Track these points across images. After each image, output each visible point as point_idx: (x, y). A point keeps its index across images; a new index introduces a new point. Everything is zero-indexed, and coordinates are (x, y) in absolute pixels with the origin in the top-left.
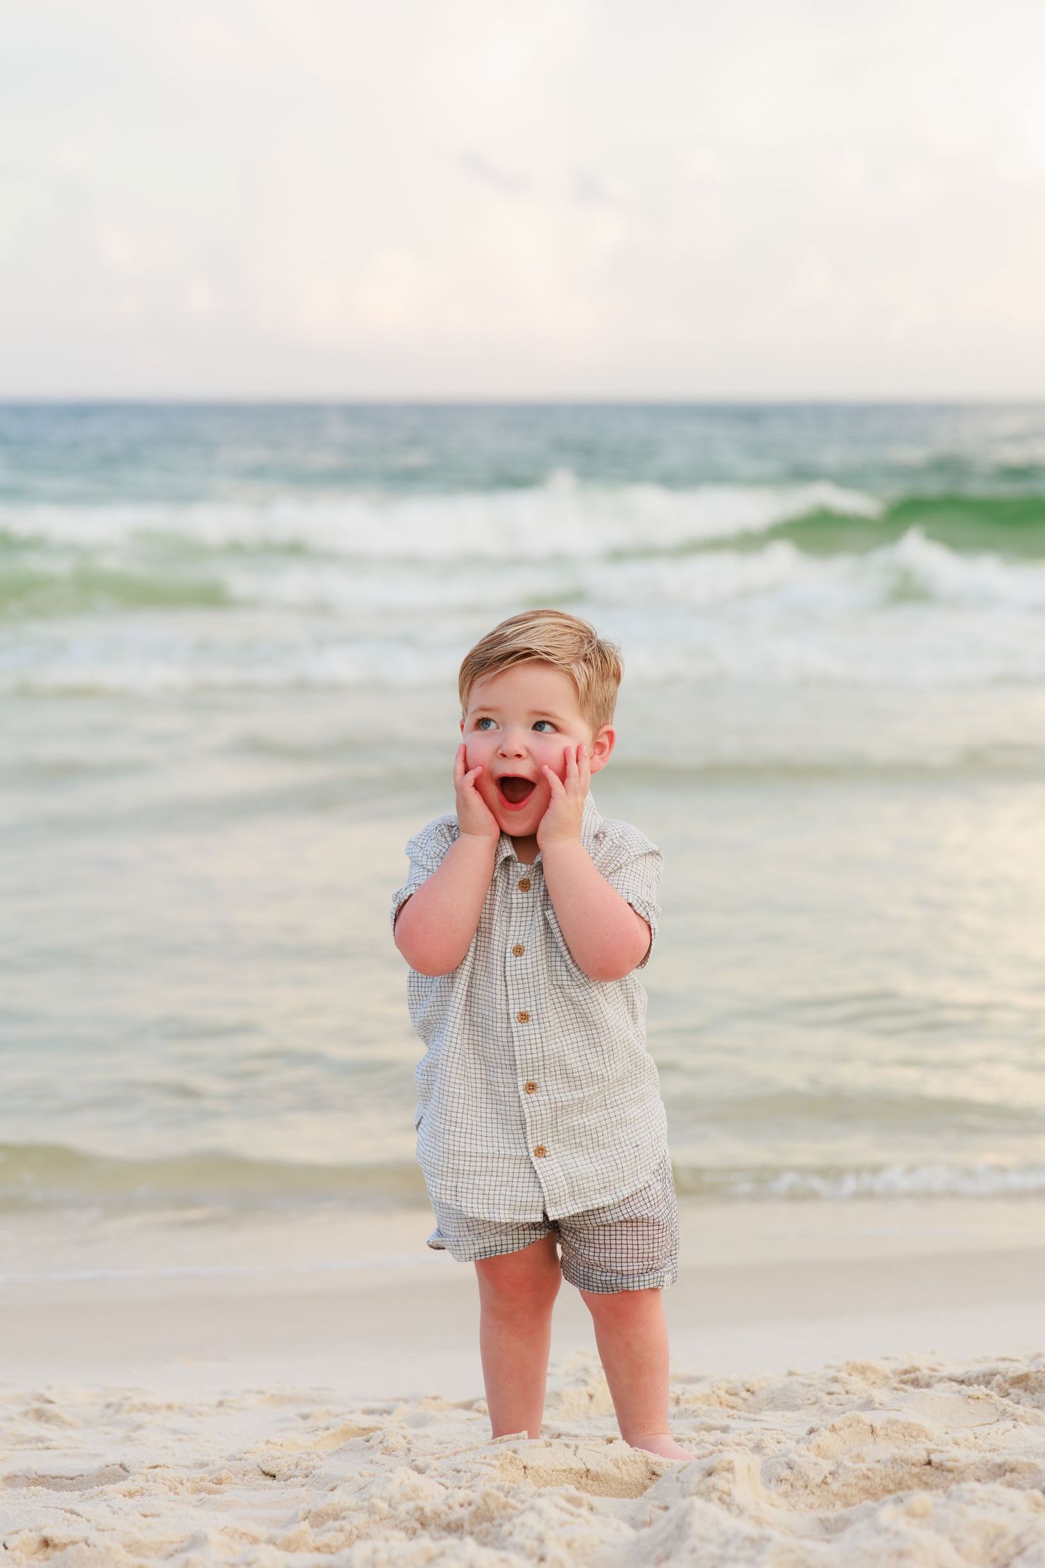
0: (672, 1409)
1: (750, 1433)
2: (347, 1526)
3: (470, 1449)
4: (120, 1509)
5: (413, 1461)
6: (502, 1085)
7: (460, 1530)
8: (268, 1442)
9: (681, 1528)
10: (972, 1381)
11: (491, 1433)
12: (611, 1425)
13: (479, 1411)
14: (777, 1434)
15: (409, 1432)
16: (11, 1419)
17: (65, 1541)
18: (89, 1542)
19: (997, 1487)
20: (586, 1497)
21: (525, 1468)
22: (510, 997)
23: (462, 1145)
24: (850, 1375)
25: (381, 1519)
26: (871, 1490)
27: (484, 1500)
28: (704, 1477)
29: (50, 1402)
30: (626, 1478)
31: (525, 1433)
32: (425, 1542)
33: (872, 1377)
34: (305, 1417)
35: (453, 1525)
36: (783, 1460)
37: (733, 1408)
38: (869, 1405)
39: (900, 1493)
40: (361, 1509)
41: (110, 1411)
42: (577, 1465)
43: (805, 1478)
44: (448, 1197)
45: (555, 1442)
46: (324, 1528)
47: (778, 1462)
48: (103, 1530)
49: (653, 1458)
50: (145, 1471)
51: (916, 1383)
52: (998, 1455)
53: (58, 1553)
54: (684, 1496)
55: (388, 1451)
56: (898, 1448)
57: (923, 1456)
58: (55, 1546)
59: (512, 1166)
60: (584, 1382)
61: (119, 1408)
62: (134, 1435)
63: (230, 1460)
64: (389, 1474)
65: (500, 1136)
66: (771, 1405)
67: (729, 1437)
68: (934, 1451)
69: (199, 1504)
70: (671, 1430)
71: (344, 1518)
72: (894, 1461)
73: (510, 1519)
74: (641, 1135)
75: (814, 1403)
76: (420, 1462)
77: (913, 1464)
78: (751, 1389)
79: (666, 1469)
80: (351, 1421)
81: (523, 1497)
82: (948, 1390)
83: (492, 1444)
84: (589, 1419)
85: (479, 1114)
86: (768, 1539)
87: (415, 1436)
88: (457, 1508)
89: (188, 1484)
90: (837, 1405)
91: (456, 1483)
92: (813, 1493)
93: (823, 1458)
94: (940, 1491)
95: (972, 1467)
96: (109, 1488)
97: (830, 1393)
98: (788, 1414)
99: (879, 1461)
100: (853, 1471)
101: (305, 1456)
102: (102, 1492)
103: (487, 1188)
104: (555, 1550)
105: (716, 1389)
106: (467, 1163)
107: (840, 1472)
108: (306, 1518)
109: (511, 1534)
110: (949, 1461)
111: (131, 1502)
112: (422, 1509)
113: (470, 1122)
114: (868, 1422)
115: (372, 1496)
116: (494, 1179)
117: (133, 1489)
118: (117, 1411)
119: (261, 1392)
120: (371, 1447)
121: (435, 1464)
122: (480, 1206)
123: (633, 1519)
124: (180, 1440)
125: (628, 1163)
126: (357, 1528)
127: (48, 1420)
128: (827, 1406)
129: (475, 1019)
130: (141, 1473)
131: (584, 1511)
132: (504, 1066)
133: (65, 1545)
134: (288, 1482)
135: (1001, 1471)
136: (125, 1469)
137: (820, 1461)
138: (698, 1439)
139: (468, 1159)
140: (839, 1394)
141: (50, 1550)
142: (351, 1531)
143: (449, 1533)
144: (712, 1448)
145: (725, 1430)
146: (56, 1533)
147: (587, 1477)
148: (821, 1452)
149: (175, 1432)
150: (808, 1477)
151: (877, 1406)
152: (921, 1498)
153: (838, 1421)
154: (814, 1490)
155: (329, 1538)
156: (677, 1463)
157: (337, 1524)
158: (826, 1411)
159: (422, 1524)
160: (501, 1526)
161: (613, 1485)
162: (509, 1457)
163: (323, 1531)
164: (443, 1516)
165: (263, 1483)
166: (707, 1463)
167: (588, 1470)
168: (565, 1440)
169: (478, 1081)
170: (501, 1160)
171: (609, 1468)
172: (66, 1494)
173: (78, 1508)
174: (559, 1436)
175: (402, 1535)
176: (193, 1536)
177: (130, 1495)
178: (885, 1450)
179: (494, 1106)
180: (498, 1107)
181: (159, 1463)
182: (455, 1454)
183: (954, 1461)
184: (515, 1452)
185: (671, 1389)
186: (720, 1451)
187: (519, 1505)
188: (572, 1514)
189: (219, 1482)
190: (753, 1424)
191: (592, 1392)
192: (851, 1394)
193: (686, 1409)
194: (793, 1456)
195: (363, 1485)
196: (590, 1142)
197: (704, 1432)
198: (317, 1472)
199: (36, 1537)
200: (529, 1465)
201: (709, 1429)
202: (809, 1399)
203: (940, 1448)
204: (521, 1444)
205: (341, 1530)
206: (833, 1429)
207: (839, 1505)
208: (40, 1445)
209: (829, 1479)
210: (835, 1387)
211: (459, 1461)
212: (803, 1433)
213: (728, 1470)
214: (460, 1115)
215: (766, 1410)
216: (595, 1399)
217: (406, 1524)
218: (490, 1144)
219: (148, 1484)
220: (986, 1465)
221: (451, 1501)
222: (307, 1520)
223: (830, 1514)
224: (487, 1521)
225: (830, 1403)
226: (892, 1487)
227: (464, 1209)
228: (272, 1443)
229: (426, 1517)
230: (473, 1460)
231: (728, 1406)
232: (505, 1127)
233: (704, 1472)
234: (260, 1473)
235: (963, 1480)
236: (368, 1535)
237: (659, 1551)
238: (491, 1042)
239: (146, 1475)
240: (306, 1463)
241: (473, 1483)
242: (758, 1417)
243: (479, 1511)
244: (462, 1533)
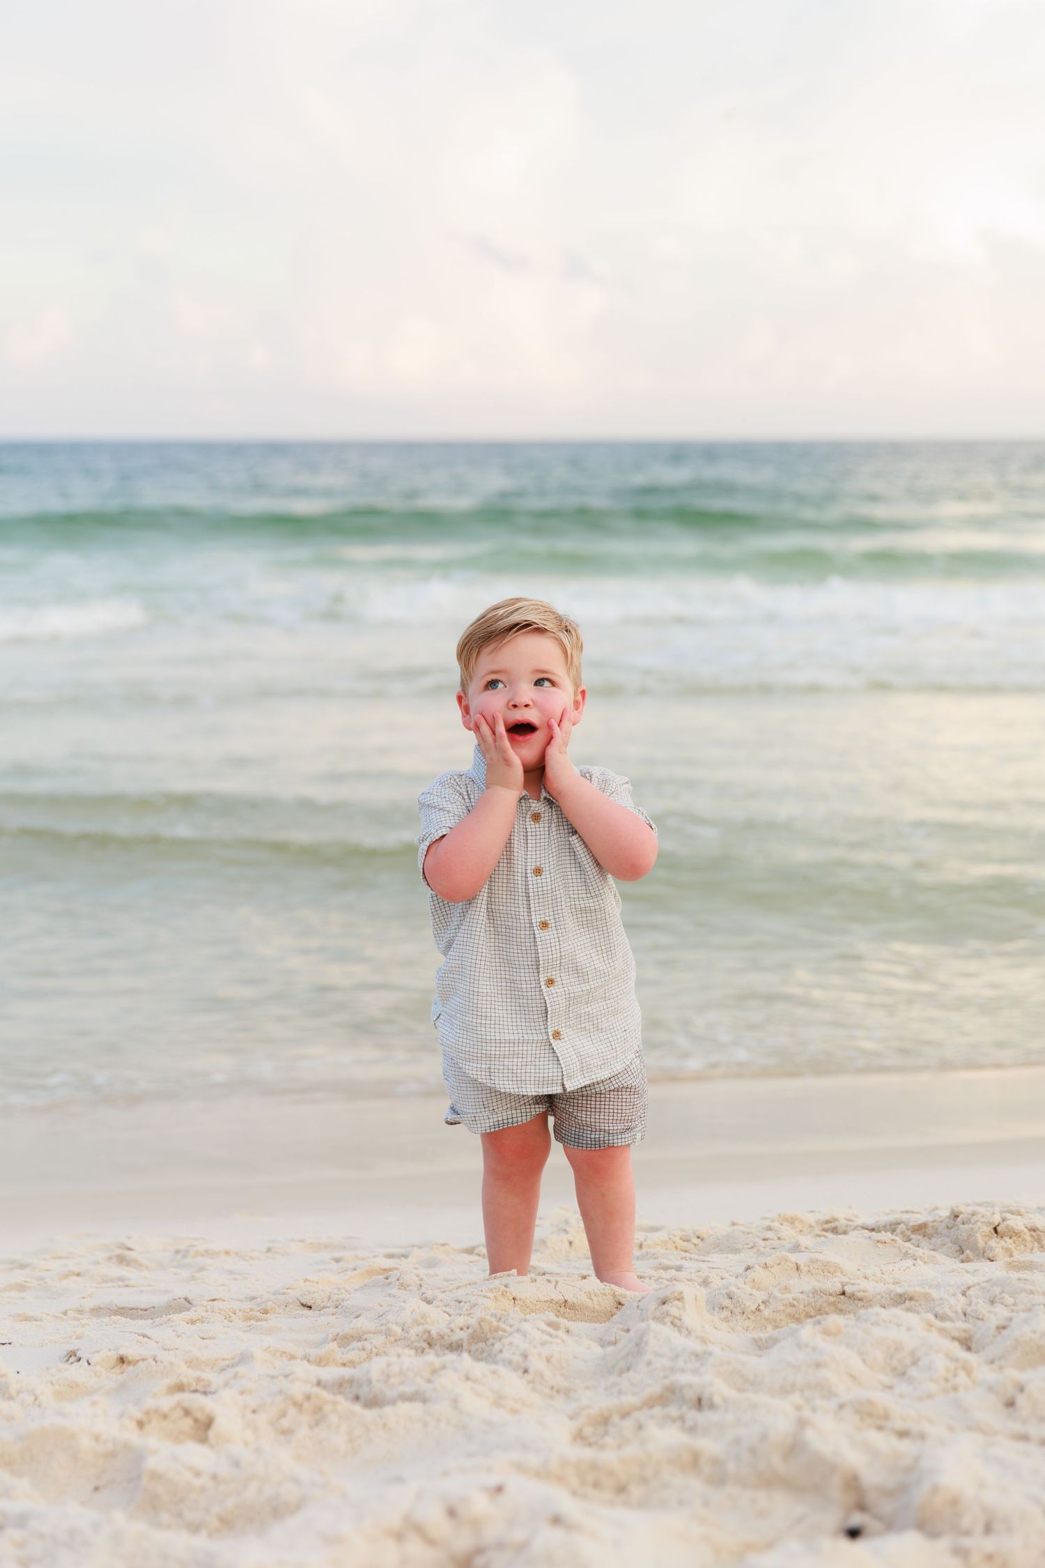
0: (636, 1252)
1: (699, 1271)
2: (368, 1346)
3: (470, 1284)
4: (183, 1333)
5: (423, 1294)
6: (524, 982)
7: (460, 1349)
8: (306, 1280)
9: (639, 1346)
10: (881, 1229)
11: (488, 1272)
12: (587, 1266)
13: (479, 1255)
14: (721, 1272)
15: (422, 1272)
16: (97, 1263)
17: (137, 1359)
18: (156, 1359)
19: (897, 1311)
20: (563, 1322)
21: (514, 1299)
22: (532, 909)
23: (493, 1034)
24: (782, 1225)
25: (396, 1341)
26: (797, 1316)
27: (479, 1324)
28: (659, 1306)
29: (130, 1249)
30: (597, 1307)
31: (514, 1271)
32: (431, 1357)
33: (800, 1227)
34: (337, 1260)
35: (454, 1345)
36: (724, 1291)
37: (686, 1251)
38: (796, 1248)
39: (819, 1317)
40: (380, 1332)
41: (179, 1256)
42: (557, 1297)
43: (743, 1306)
44: (484, 1077)
45: (539, 1278)
46: (349, 1348)
47: (721, 1294)
48: (169, 1350)
49: (619, 1291)
50: (205, 1303)
51: (835, 1231)
52: (900, 1287)
53: (131, 1368)
54: (643, 1320)
55: (403, 1286)
56: (819, 1282)
57: (839, 1288)
58: (129, 1363)
59: (534, 1048)
60: (565, 1231)
61: (185, 1254)
62: (197, 1275)
63: (275, 1294)
64: (402, 1304)
65: (523, 1024)
66: (717, 1249)
67: (681, 1275)
68: (847, 1283)
69: (248, 1329)
70: (635, 1269)
71: (366, 1340)
72: (815, 1292)
73: (500, 1339)
74: (628, 1022)
75: (752, 1248)
76: (429, 1294)
77: (830, 1295)
78: (701, 1237)
79: (630, 1299)
80: (374, 1263)
81: (511, 1322)
82: (860, 1236)
83: (488, 1280)
84: (569, 1261)
85: (505, 1008)
86: (710, 1354)
87: (427, 1275)
88: (458, 1331)
89: (240, 1314)
90: (771, 1249)
91: (457, 1311)
92: (749, 1318)
93: (757, 1290)
94: (852, 1315)
95: (879, 1297)
96: (175, 1317)
97: (765, 1239)
98: (731, 1256)
99: (802, 1292)
100: (782, 1300)
101: (336, 1291)
102: (169, 1320)
103: (515, 1068)
104: (536, 1364)
105: (671, 1236)
106: (497, 1049)
107: (771, 1301)
108: (335, 1340)
109: (501, 1351)
110: (859, 1292)
111: (193, 1327)
112: (429, 1332)
113: (497, 1015)
114: (794, 1260)
115: (388, 1322)
116: (520, 1060)
117: (195, 1318)
118: (185, 1256)
119: (302, 1241)
120: (390, 1284)
121: (442, 1296)
122: (510, 1083)
123: (601, 1340)
124: (235, 1279)
125: (620, 1044)
126: (376, 1348)
127: (128, 1264)
128: (762, 1249)
129: (499, 930)
130: (203, 1306)
131: (561, 1333)
132: (527, 967)
133: (137, 1361)
134: (322, 1312)
135: (902, 1299)
136: (189, 1302)
137: (754, 1292)
138: (656, 1276)
139: (498, 1045)
140: (772, 1240)
141: (125, 1365)
142: (371, 1350)
143: (451, 1351)
144: (666, 1283)
145: (679, 1269)
146: (130, 1352)
147: (566, 1307)
148: (756, 1285)
149: (231, 1272)
150: (745, 1305)
151: (803, 1249)
152: (834, 1320)
153: (769, 1261)
154: (750, 1316)
155: (352, 1355)
156: (638, 1294)
157: (360, 1344)
158: (762, 1254)
159: (429, 1344)
160: (493, 1345)
161: (586, 1313)
162: (501, 1290)
163: (349, 1351)
164: (446, 1337)
165: (301, 1313)
166: (662, 1294)
167: (566, 1301)
168: (547, 1277)
169: (504, 980)
170: (525, 1045)
171: (582, 1298)
172: (140, 1322)
173: (149, 1332)
174: (544, 1274)
175: (412, 1352)
176: (241, 1354)
177: (193, 1322)
178: (806, 1283)
179: (517, 1001)
180: (521, 1001)
181: (217, 1298)
182: (457, 1289)
183: (864, 1291)
184: (506, 1286)
185: (636, 1236)
186: (673, 1284)
187: (508, 1329)
188: (551, 1335)
189: (266, 1312)
190: (701, 1264)
191: (571, 1239)
192: (782, 1239)
193: (647, 1253)
194: (733, 1289)
195: (381, 1313)
196: (591, 1027)
197: (662, 1271)
198: (345, 1303)
199: (114, 1355)
200: (517, 1298)
201: (666, 1268)
202: (748, 1244)
203: (852, 1281)
204: (512, 1280)
205: (364, 1349)
206: (766, 1266)
207: (769, 1328)
208: (120, 1283)
209: (762, 1307)
210: (769, 1235)
211: (460, 1294)
212: (741, 1270)
213: (678, 1300)
214: (488, 1010)
215: (713, 1253)
216: (573, 1244)
217: (416, 1344)
218: (515, 1032)
219: (207, 1314)
220: (890, 1295)
221: (452, 1325)
222: (335, 1342)
223: (763, 1335)
224: (481, 1341)
225: (765, 1247)
226: (813, 1313)
227: (497, 1086)
228: (309, 1281)
229: (433, 1338)
230: (472, 1292)
231: (682, 1250)
232: (527, 1017)
233: (659, 1301)
234: (299, 1304)
235: (871, 1306)
236: (385, 1353)
237: (622, 1364)
238: (515, 947)
239: (206, 1306)
240: (336, 1296)
241: (472, 1311)
242: (706, 1258)
243: (475, 1333)
244: (461, 1351)
